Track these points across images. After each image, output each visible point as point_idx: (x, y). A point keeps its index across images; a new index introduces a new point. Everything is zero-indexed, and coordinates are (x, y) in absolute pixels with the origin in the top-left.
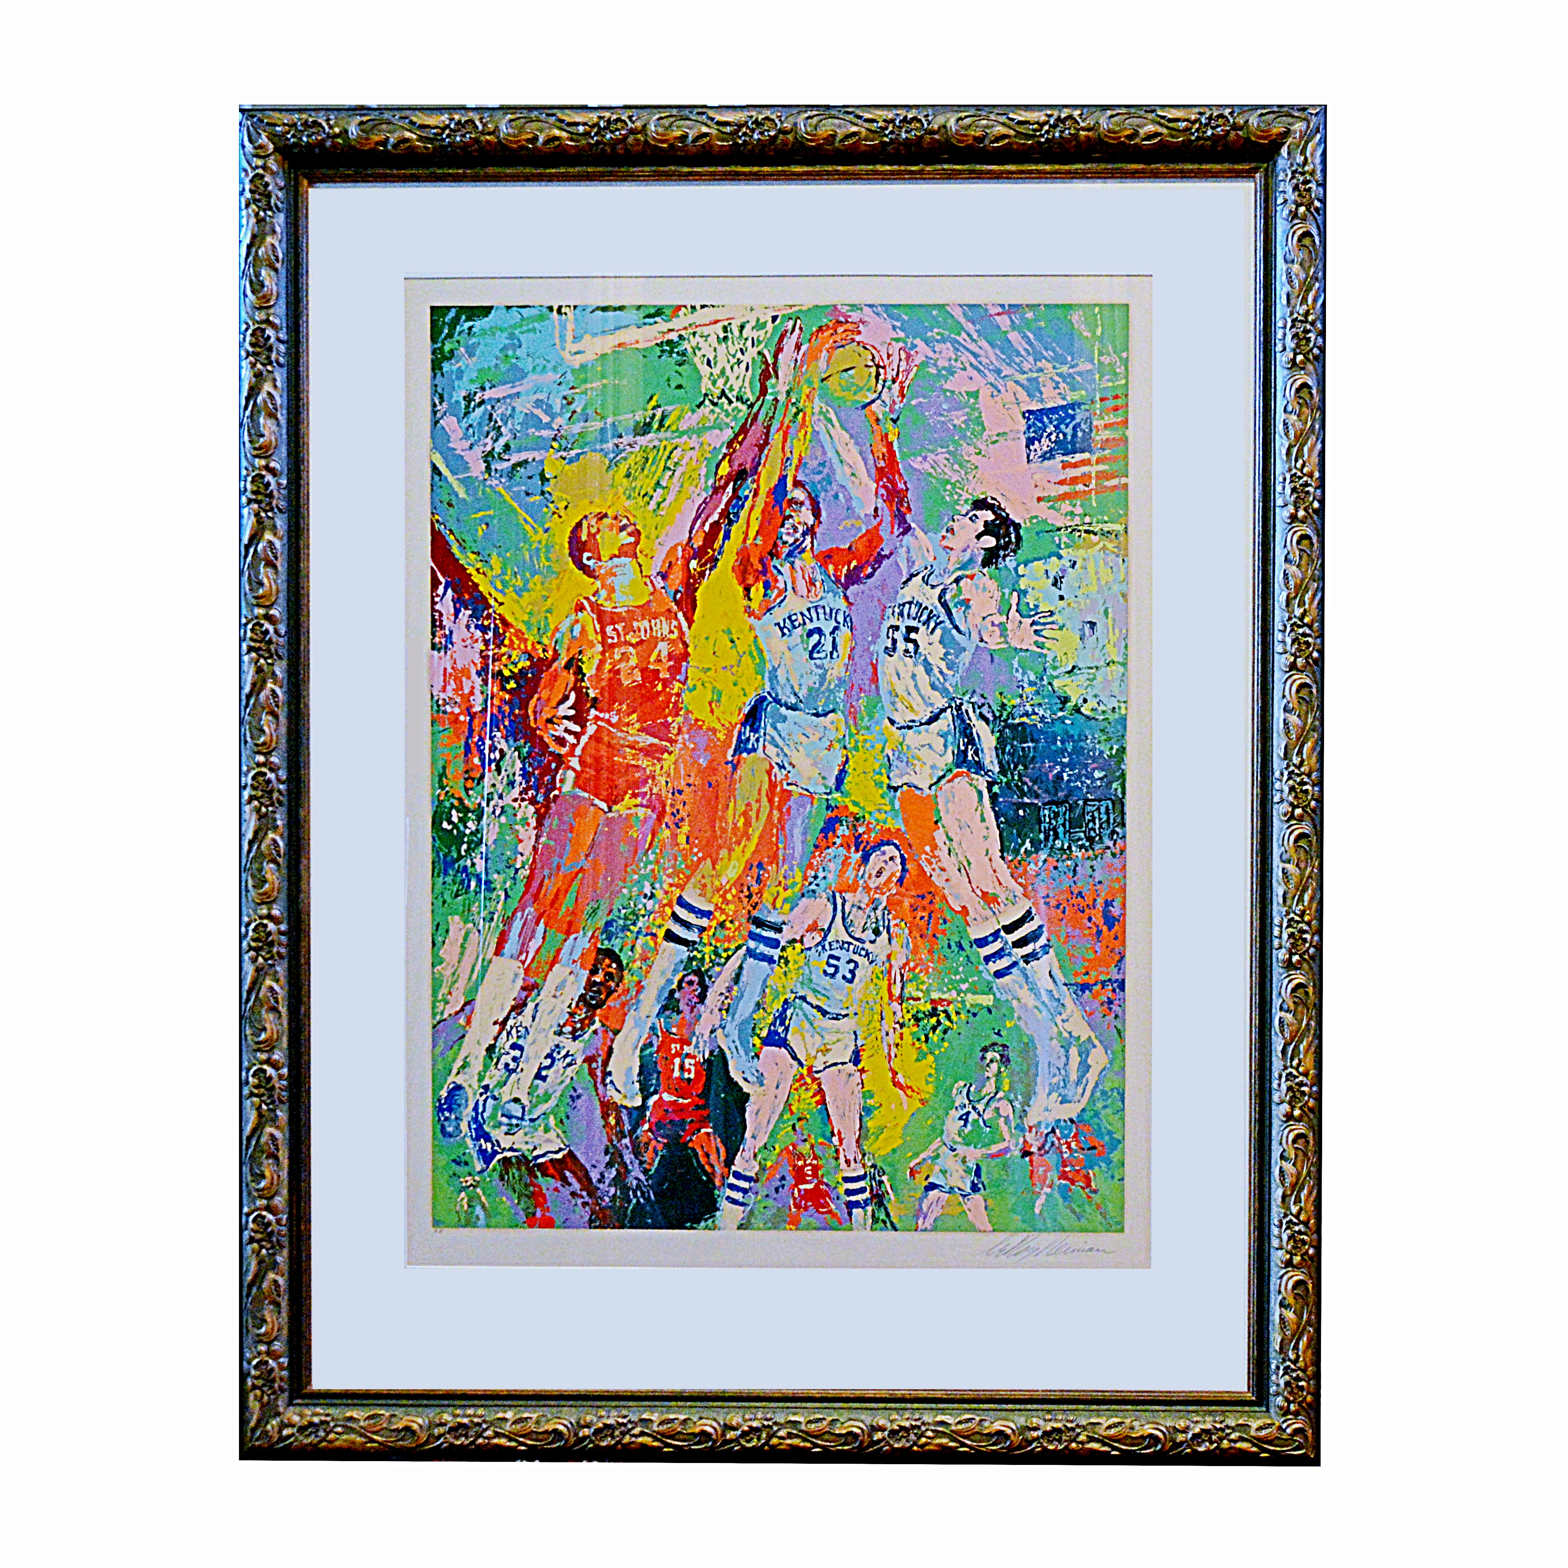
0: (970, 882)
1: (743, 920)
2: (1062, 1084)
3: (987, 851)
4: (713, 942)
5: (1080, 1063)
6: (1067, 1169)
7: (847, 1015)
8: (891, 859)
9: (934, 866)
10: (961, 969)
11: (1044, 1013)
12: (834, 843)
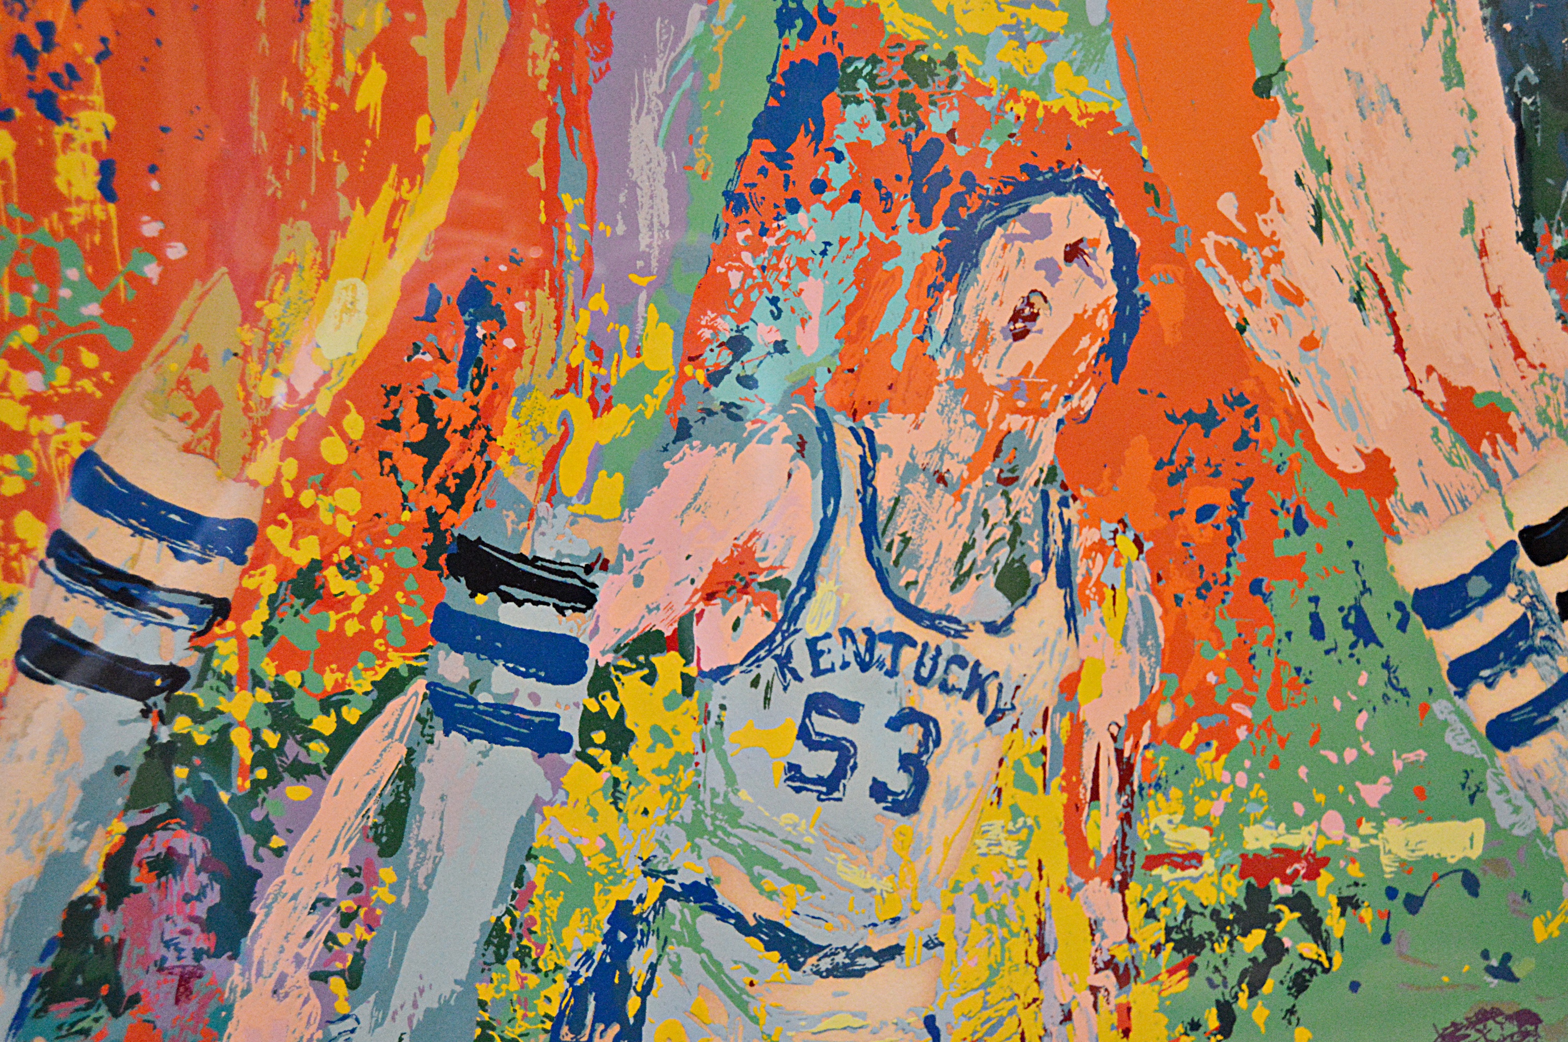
0: (1400, 350)
1: (406, 558)
3: (1470, 214)
4: (268, 669)
7: (894, 951)
8: (1073, 252)
9: (1255, 281)
10: (1361, 720)
12: (820, 187)
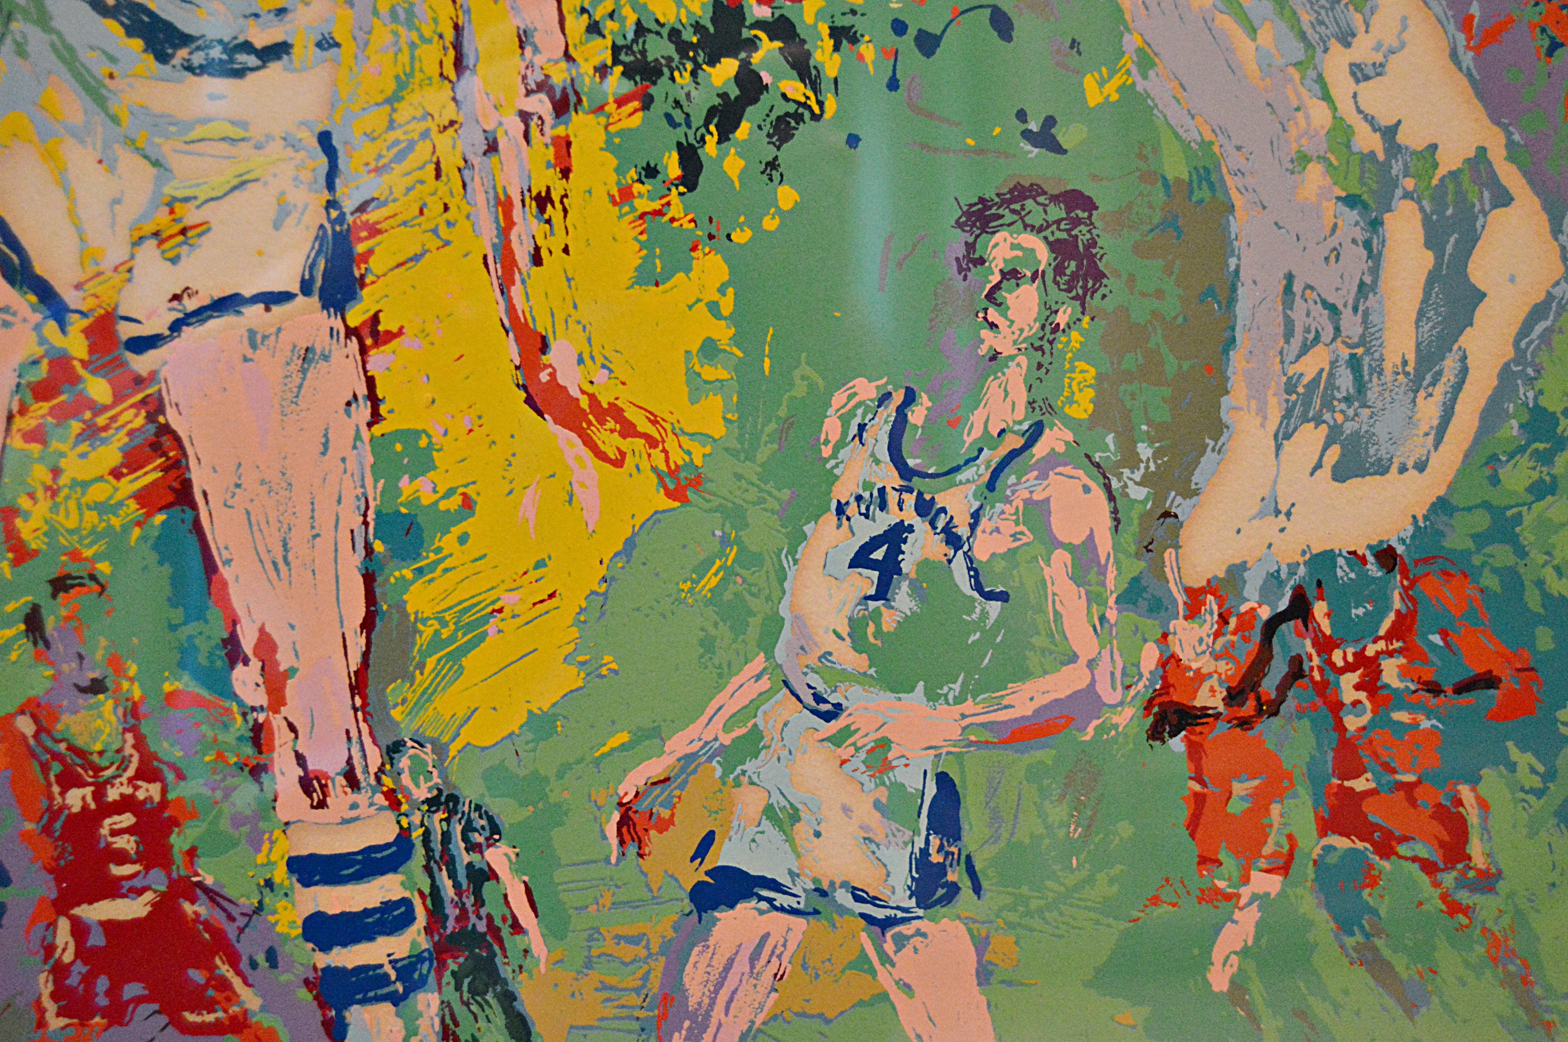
2: (1345, 381)
5: (1432, 279)
6: (1360, 785)
7: (281, 49)
11: (1265, 36)
